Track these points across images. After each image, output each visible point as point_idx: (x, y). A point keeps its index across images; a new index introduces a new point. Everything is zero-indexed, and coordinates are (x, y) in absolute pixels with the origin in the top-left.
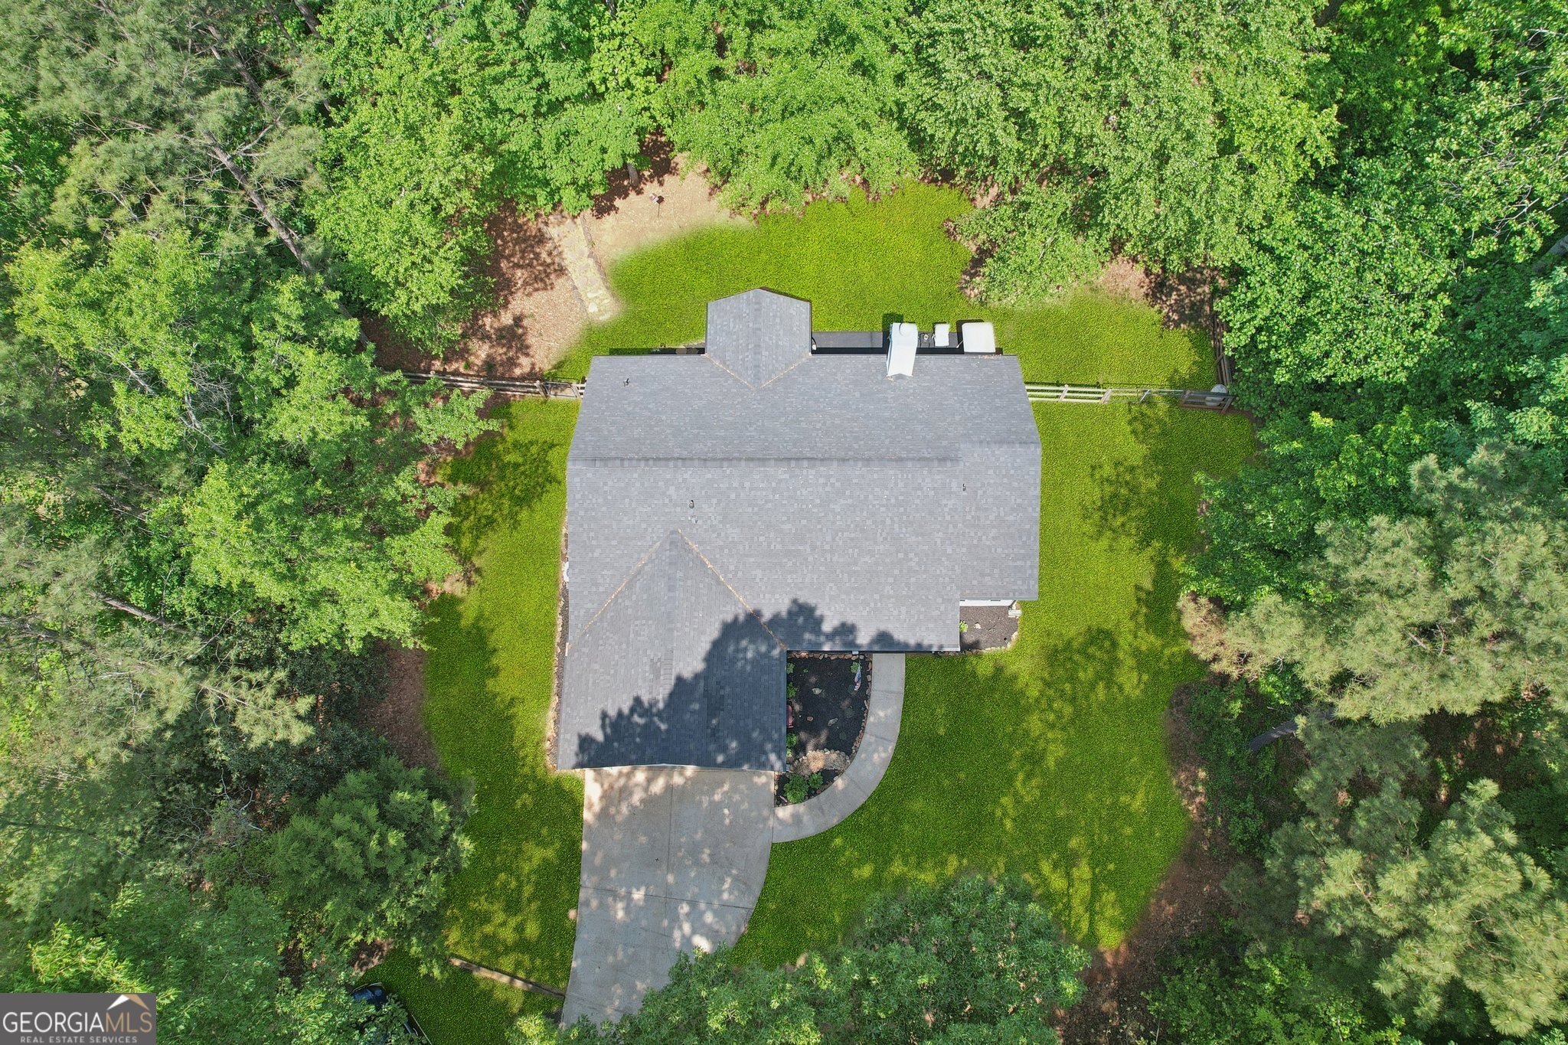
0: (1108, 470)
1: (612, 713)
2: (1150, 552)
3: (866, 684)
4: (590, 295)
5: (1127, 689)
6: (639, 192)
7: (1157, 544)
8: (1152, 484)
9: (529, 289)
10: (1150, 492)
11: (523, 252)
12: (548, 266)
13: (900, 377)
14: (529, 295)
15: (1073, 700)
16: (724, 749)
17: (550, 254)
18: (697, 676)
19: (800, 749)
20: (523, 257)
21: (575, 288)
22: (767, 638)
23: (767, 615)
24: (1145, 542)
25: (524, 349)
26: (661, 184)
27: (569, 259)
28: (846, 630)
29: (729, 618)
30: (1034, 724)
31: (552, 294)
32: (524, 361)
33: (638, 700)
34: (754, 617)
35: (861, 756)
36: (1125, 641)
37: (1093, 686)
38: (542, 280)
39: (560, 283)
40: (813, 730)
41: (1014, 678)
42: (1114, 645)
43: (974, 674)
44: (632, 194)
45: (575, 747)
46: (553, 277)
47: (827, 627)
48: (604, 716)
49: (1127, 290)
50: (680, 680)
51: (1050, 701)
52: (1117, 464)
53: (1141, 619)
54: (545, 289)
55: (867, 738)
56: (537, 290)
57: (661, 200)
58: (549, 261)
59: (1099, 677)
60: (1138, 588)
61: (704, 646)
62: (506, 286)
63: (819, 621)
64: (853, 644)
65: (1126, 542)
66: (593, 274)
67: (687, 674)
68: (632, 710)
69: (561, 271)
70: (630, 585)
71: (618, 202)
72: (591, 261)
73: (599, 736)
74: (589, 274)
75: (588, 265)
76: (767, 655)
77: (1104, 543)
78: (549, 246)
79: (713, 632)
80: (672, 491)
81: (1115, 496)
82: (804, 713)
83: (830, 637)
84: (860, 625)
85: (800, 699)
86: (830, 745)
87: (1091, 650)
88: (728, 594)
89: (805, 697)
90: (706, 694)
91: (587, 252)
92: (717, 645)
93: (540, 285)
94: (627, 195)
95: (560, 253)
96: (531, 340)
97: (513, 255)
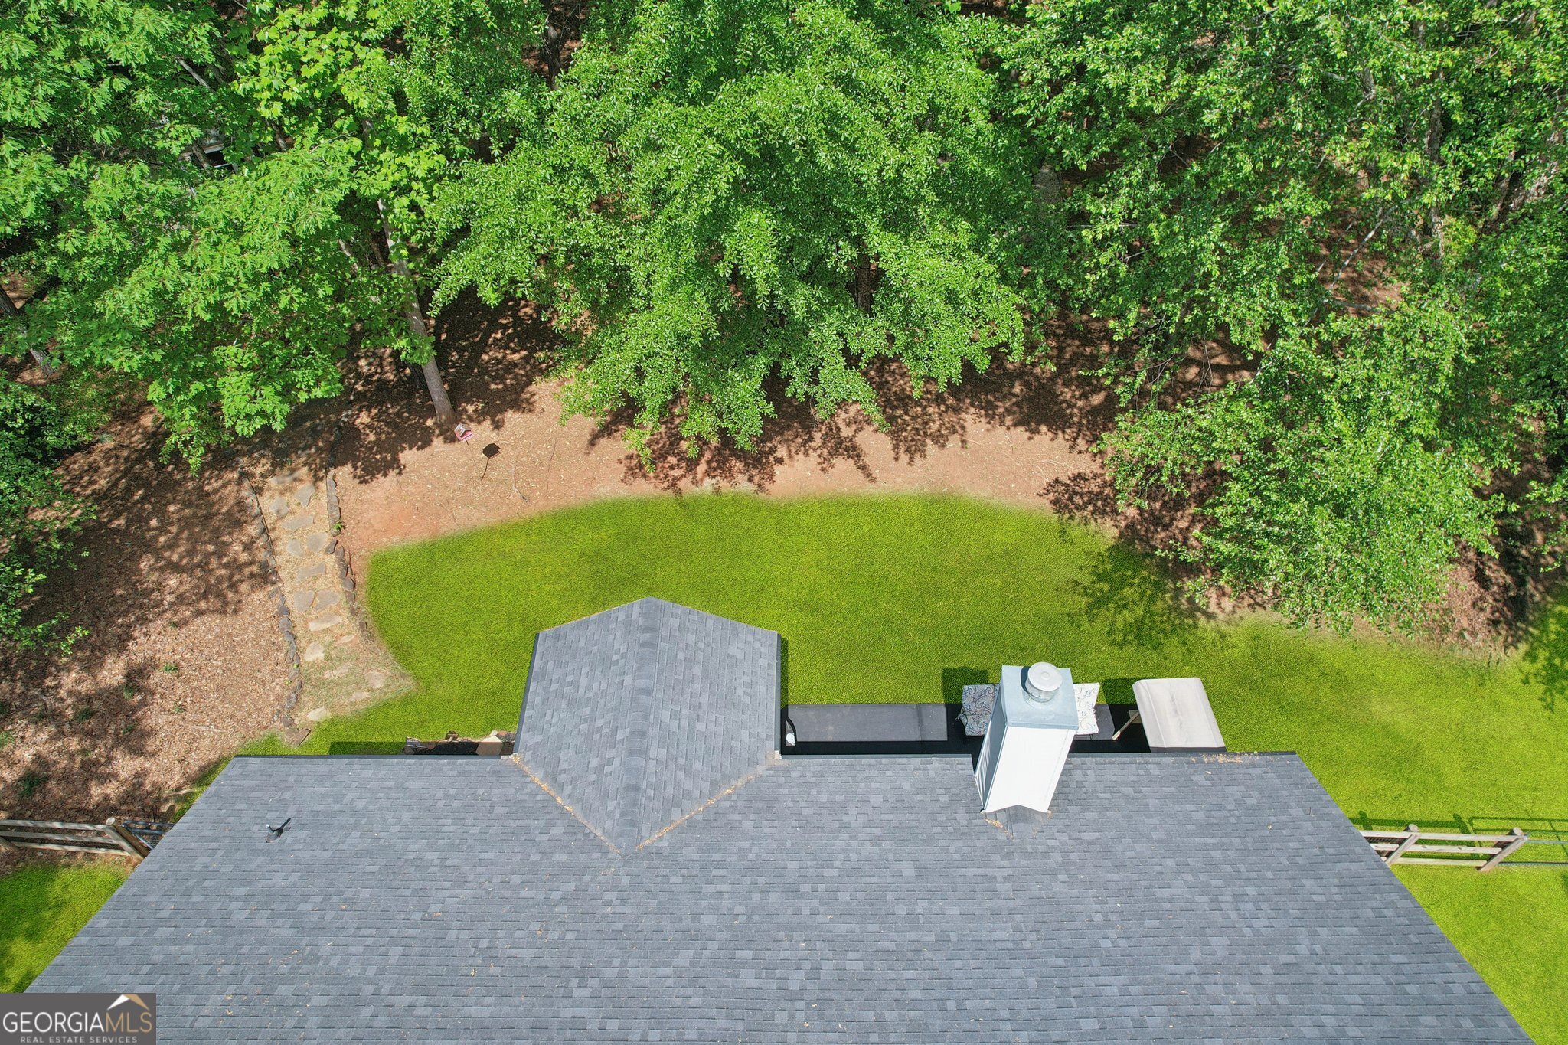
4: (313, 626)
6: (452, 439)
9: (186, 612)
11: (194, 540)
12: (240, 568)
13: (1018, 815)
14: (185, 622)
17: (248, 547)
20: (191, 553)
21: (285, 611)
25: (135, 740)
26: (497, 426)
27: (287, 553)
32: (126, 766)
38: (220, 595)
39: (256, 601)
44: (438, 442)
46: (244, 587)
49: (1447, 611)
54: (222, 612)
56: (199, 613)
57: (491, 450)
58: (244, 557)
62: (143, 605)
66: (331, 585)
69: (265, 575)
71: (408, 456)
72: (331, 560)
74: (320, 585)
75: (323, 567)
78: (252, 530)
91: (326, 539)
93: (213, 602)
94: (427, 443)
95: (271, 544)
96: (156, 718)
97: (171, 546)
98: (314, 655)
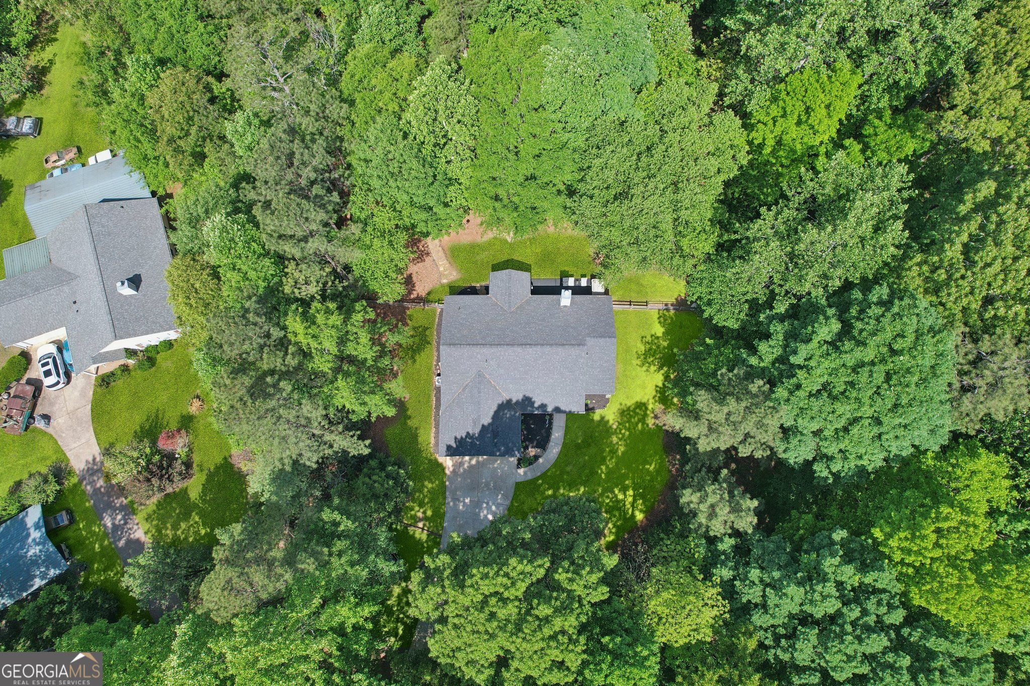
0: (649, 338)
1: (459, 437)
2: (662, 372)
3: (551, 423)
4: (440, 263)
5: (650, 425)
7: (665, 369)
8: (665, 344)
9: (416, 262)
10: (664, 348)
12: (423, 252)
13: (565, 307)
14: (416, 264)
15: (629, 430)
16: (499, 450)
17: (423, 247)
18: (489, 424)
19: (526, 448)
21: (434, 261)
22: (514, 409)
23: (514, 400)
24: (660, 368)
25: (414, 287)
27: (431, 249)
28: (543, 406)
29: (500, 402)
30: (615, 439)
31: (426, 263)
32: (414, 292)
33: (468, 433)
34: (509, 401)
35: (548, 450)
36: (650, 407)
37: (637, 424)
38: (420, 258)
40: (531, 441)
41: (608, 421)
42: (647, 409)
43: (593, 420)
45: (445, 449)
46: (425, 256)
47: (536, 405)
48: (456, 438)
50: (483, 426)
51: (621, 430)
52: (652, 336)
53: (657, 399)
54: (422, 261)
55: (551, 444)
56: (418, 262)
57: (468, 222)
58: (423, 249)
59: (639, 421)
60: (657, 386)
61: (492, 413)
63: (533, 403)
64: (546, 411)
65: (653, 368)
66: (441, 254)
67: (486, 423)
68: (466, 437)
70: (464, 390)
73: (454, 446)
74: (439, 254)
75: (439, 251)
76: (514, 415)
77: (644, 368)
79: (495, 408)
80: (479, 356)
81: (650, 349)
82: (528, 435)
83: (538, 408)
84: (548, 404)
85: (526, 429)
86: (537, 446)
87: (638, 410)
88: (500, 394)
89: (528, 428)
90: (493, 430)
91: (439, 247)
92: (496, 413)
93: (420, 260)
95: (428, 246)
96: (416, 283)
98: (441, 269)
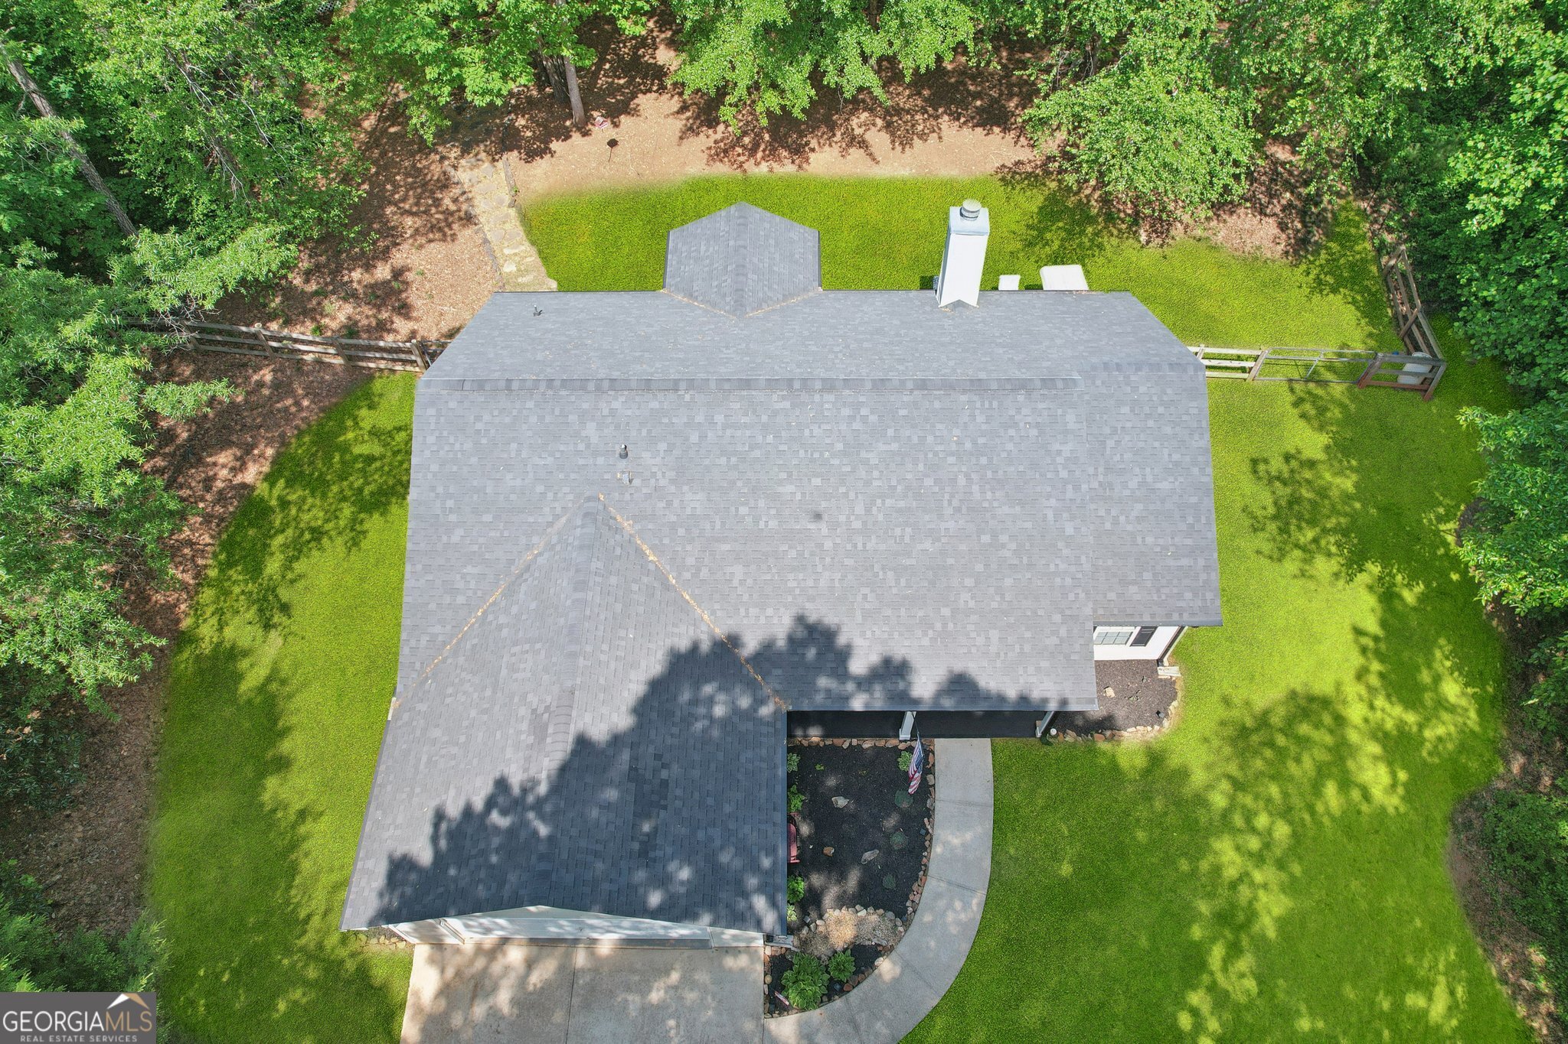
0: (1277, 465)
1: (454, 811)
2: (1362, 578)
4: (507, 251)
5: (1377, 793)
6: (586, 134)
7: (1374, 569)
8: (1348, 484)
9: (422, 240)
10: (1347, 498)
11: (419, 198)
12: (452, 214)
13: (959, 304)
14: (421, 246)
15: (1286, 813)
16: (663, 881)
17: (455, 201)
18: (617, 740)
19: (811, 903)
20: (417, 204)
21: (486, 241)
22: (752, 686)
23: (751, 645)
24: (1355, 563)
25: (404, 310)
26: (616, 125)
27: (480, 207)
28: (893, 671)
29: (683, 644)
30: (1226, 854)
31: (456, 248)
32: (402, 326)
33: (502, 784)
34: (727, 647)
35: (924, 917)
36: (1356, 713)
37: (1317, 788)
38: (440, 230)
39: (465, 234)
40: (836, 868)
41: (1183, 774)
42: (1340, 720)
43: (1114, 767)
44: (576, 137)
45: (379, 880)
46: (455, 226)
47: (858, 666)
48: (439, 816)
49: (1259, 248)
50: (583, 743)
51: (1249, 816)
52: (1287, 458)
53: (1374, 680)
54: (444, 239)
55: (933, 887)
56: (430, 241)
57: (613, 143)
58: (453, 207)
59: (1321, 773)
60: (1358, 632)
61: (635, 687)
62: (393, 236)
63: (843, 656)
64: (904, 697)
65: (1324, 567)
66: (514, 226)
67: (599, 733)
68: (490, 803)
69: (469, 219)
70: (510, 592)
71: (555, 145)
72: (512, 212)
73: (425, 856)
74: (507, 226)
75: (507, 216)
76: (750, 715)
77: (1291, 566)
78: (456, 191)
79: (654, 665)
80: (591, 430)
81: (1294, 501)
82: (817, 840)
83: (865, 683)
84: (917, 661)
85: (808, 814)
86: (865, 897)
87: (1304, 729)
88: (683, 608)
89: (819, 811)
90: (634, 774)
91: (507, 199)
92: (659, 690)
93: (438, 235)
94: (568, 137)
95: (468, 200)
96: (413, 297)
97: (404, 200)
